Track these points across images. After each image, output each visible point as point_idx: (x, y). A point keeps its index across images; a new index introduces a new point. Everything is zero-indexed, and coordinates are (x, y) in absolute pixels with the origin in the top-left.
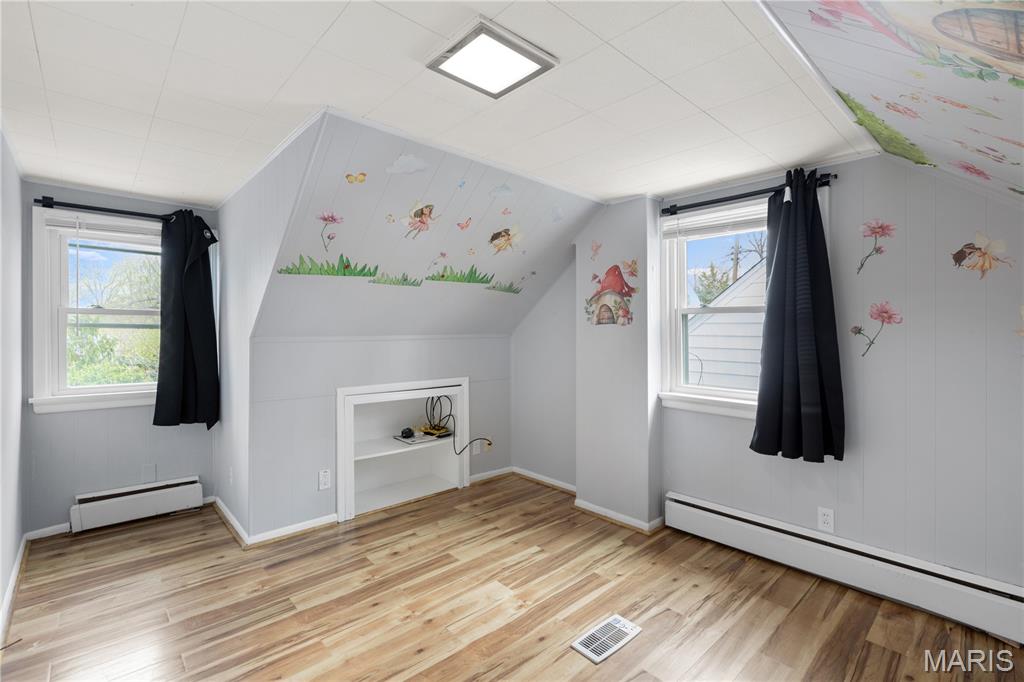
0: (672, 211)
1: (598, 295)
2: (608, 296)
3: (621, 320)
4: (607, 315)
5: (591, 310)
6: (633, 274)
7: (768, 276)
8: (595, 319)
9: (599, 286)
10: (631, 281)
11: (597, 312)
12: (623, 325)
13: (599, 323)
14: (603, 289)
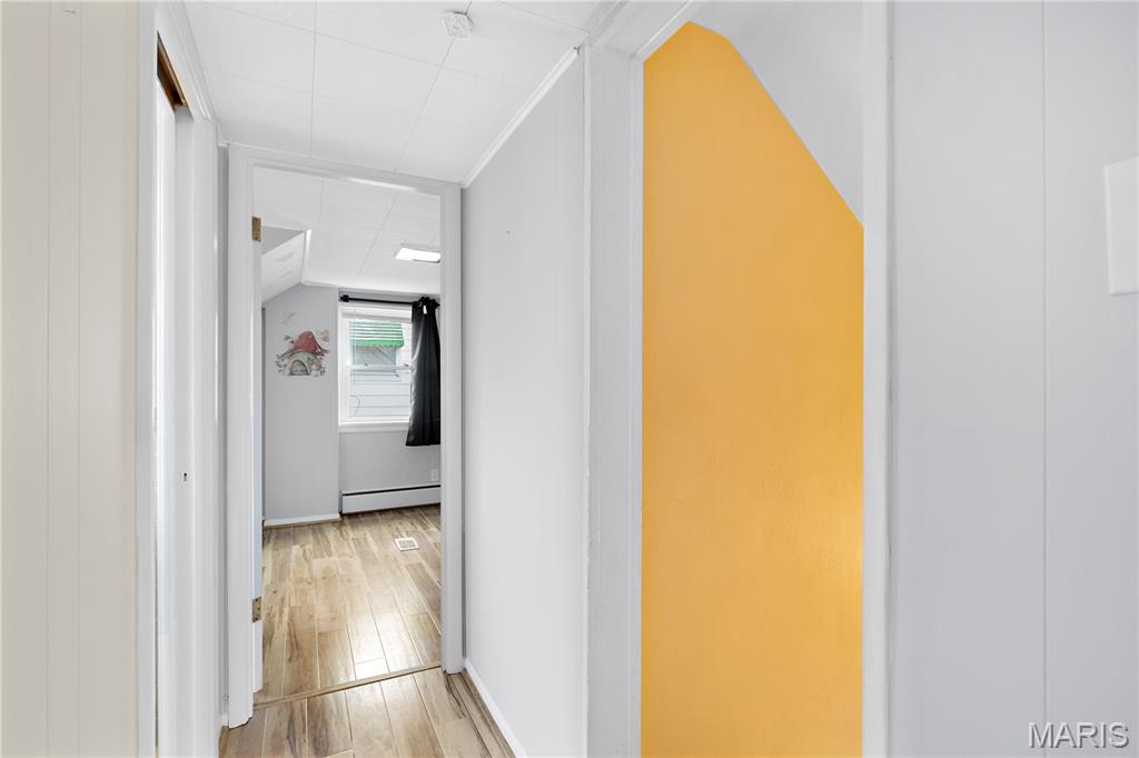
0: (345, 299)
1: (292, 353)
2: (301, 354)
3: (314, 373)
4: (300, 368)
5: (283, 363)
6: (326, 339)
7: (413, 354)
8: (288, 371)
9: (292, 346)
10: (323, 345)
11: (290, 366)
12: (316, 376)
13: (292, 374)
14: (296, 348)
